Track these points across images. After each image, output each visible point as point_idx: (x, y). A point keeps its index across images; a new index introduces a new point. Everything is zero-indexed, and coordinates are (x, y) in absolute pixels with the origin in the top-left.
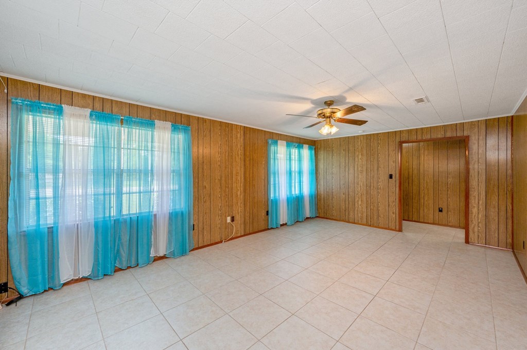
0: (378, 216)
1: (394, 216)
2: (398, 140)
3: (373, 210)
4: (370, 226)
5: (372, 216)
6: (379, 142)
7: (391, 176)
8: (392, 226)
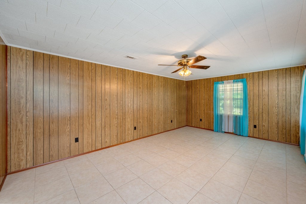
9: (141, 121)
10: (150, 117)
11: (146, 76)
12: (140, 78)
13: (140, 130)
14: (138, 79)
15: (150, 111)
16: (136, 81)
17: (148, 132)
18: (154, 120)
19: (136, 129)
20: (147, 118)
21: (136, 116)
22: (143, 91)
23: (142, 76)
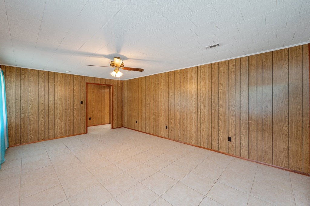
0: (74, 128)
1: (83, 125)
2: (86, 82)
3: (70, 125)
4: (68, 136)
5: (69, 129)
6: (74, 80)
7: (82, 102)
8: (82, 131)
9: (173, 122)
10: (184, 120)
11: (179, 73)
12: (172, 77)
13: (171, 131)
14: (170, 78)
15: (183, 113)
16: (167, 81)
17: (180, 136)
18: (189, 125)
19: (168, 128)
20: (180, 120)
21: (167, 116)
22: (175, 90)
23: (174, 75)
